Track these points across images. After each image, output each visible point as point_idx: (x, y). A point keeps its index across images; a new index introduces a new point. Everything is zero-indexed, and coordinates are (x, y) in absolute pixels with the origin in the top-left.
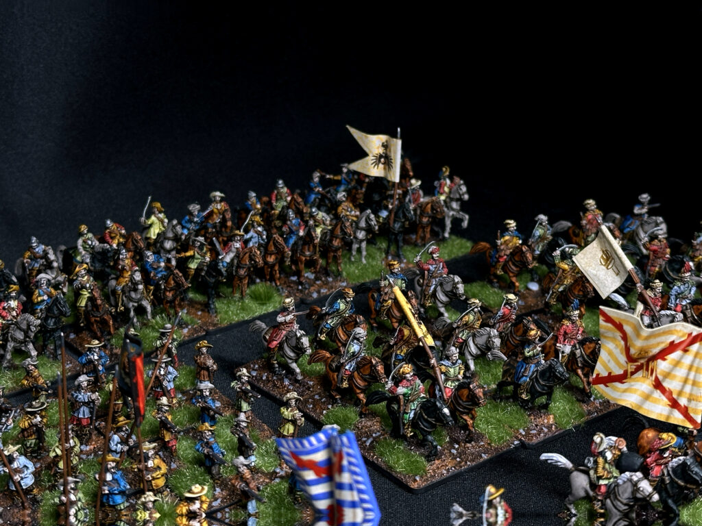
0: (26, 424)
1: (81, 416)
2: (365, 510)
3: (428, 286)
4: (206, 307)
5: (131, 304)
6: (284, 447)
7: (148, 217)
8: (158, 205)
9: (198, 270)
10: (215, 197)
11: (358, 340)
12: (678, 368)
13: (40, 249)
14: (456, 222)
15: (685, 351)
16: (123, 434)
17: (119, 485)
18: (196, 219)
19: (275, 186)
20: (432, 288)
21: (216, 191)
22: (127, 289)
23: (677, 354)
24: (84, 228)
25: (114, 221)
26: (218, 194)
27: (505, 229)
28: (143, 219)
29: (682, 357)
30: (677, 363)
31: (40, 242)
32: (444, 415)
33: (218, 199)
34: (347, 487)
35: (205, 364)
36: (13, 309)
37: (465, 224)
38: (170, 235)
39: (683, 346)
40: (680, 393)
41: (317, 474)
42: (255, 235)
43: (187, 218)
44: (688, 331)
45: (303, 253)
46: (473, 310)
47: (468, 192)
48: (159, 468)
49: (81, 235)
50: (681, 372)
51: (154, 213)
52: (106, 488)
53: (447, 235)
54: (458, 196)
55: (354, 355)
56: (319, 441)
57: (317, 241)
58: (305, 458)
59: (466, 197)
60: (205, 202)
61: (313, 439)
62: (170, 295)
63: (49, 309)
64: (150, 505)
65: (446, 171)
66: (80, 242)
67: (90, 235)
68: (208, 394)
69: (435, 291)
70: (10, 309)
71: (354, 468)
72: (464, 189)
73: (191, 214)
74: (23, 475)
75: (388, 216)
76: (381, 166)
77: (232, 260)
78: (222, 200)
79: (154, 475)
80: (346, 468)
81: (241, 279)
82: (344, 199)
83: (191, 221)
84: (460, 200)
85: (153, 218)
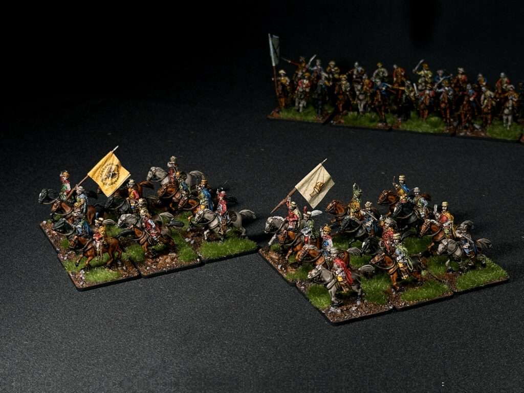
8: (426, 66)
10: (459, 71)
21: (460, 68)
26: (461, 70)
28: (414, 70)
33: (461, 72)
49: (378, 68)
51: (422, 69)
60: (450, 71)
66: (377, 71)
67: (383, 70)
78: (463, 74)
82: (511, 89)
85: (422, 73)
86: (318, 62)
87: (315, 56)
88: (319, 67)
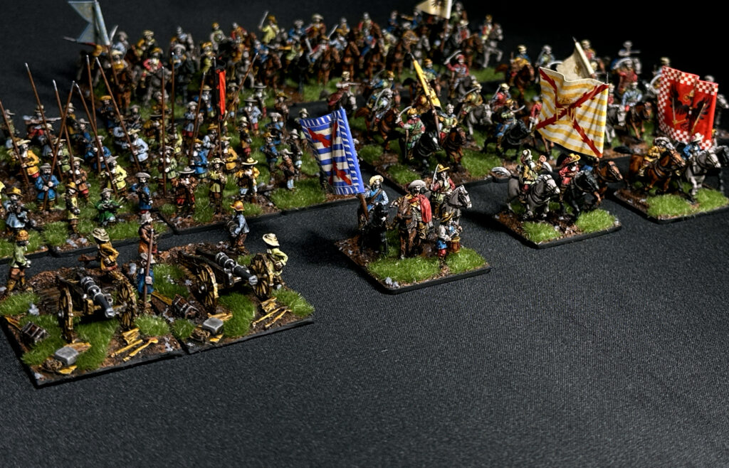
0: (149, 126)
1: (189, 130)
2: (349, 162)
3: (454, 83)
4: (297, 90)
5: (240, 76)
6: (305, 126)
7: (265, 25)
8: (273, 18)
9: (294, 61)
10: (316, 19)
11: (386, 97)
12: (588, 112)
13: (183, 37)
14: (493, 56)
15: (593, 99)
16: (212, 136)
17: (202, 160)
18: (299, 32)
19: (362, 18)
20: (456, 85)
21: (317, 14)
22: (238, 65)
23: (588, 101)
24: (216, 26)
25: (240, 25)
26: (318, 17)
27: (518, 53)
28: (260, 27)
29: (590, 104)
30: (588, 109)
31: (185, 31)
32: (433, 142)
33: (318, 20)
34: (339, 147)
35: (280, 108)
36: (155, 65)
37: (499, 58)
38: (279, 40)
39: (591, 96)
40: (589, 131)
41: (324, 145)
42: (338, 43)
43: (293, 30)
44: (594, 85)
45: (372, 60)
46: (475, 91)
47: (503, 34)
48: (231, 155)
49: (213, 30)
50: (590, 115)
51: (269, 24)
52: (193, 161)
53: (485, 66)
54: (495, 37)
55: (383, 108)
56: (326, 120)
57: (385, 55)
58: (317, 132)
59: (501, 38)
60: (308, 20)
61: (322, 119)
62: (269, 73)
63: (181, 68)
64: (218, 166)
65: (489, 19)
66: (213, 36)
67: (220, 32)
68: (276, 120)
69: (458, 87)
70: (152, 65)
71: (343, 133)
72: (500, 31)
73: (296, 27)
74: (140, 151)
75: (440, 45)
76: (438, 7)
77: (319, 58)
78: (321, 21)
79: (228, 159)
80: (339, 134)
81: (324, 71)
82: (409, 28)
83: (295, 33)
84: (496, 40)
85: (268, 28)
86: (123, 35)
87: (117, 27)
88: (126, 43)
